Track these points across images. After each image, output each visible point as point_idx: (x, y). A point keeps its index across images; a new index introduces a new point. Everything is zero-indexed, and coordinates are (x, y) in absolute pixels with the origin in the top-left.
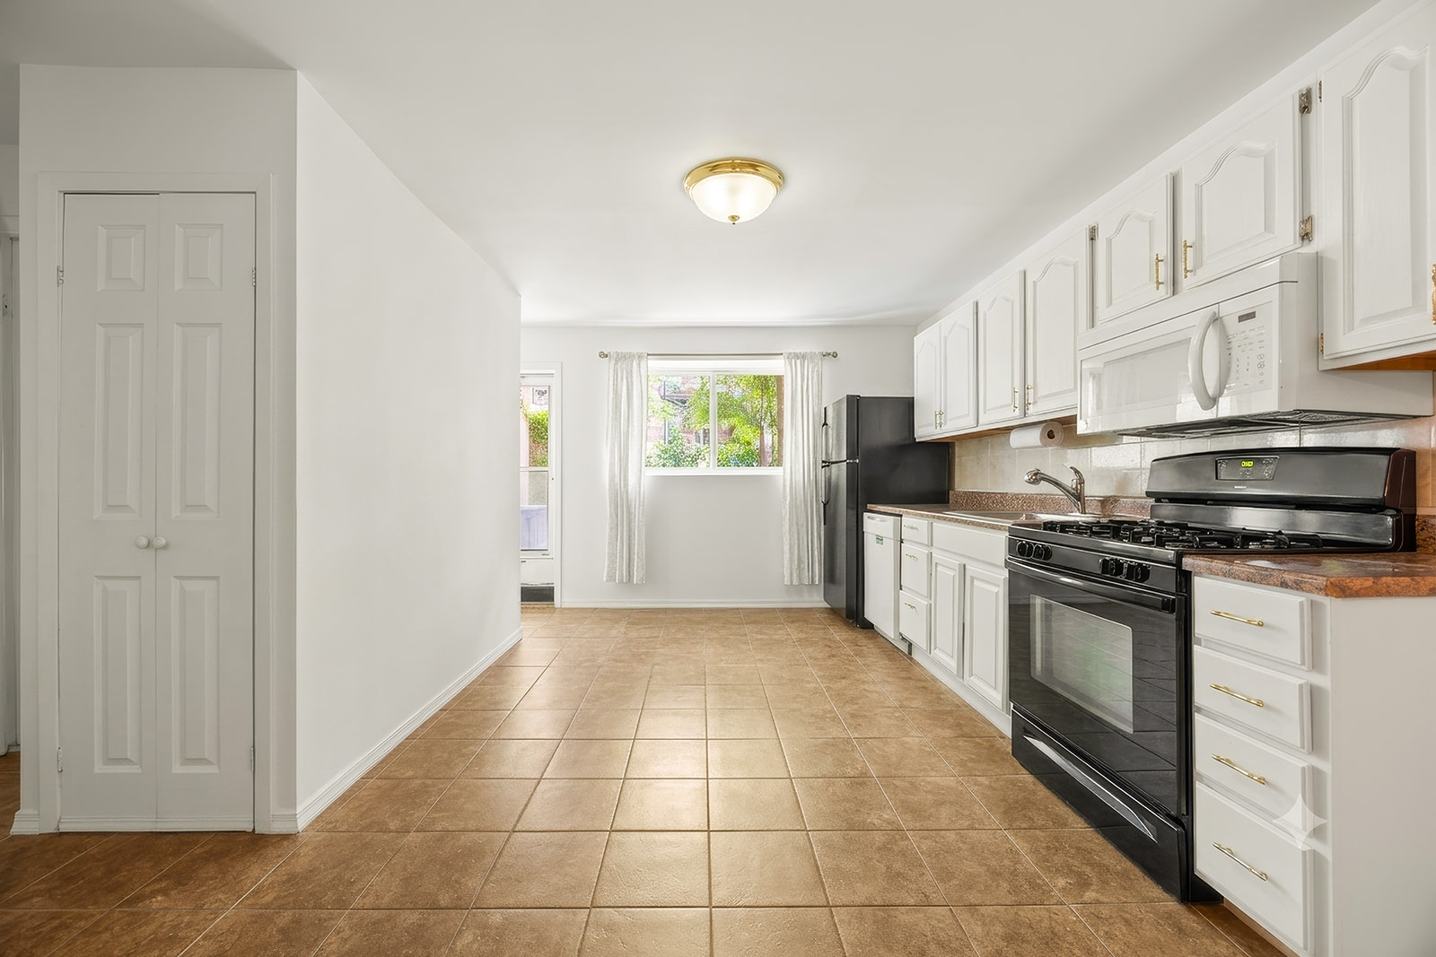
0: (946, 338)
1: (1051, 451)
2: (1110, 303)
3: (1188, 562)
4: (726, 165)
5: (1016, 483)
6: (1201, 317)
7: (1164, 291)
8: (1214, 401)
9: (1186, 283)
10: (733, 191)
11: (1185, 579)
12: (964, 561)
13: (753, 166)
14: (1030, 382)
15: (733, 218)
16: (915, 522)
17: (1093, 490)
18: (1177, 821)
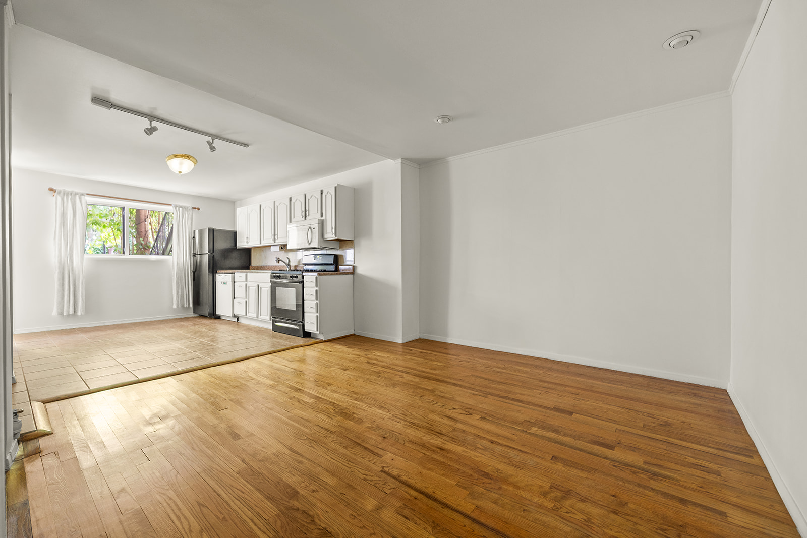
0: (249, 214)
1: (283, 253)
2: (294, 218)
3: (304, 274)
4: (180, 156)
5: (272, 262)
6: (308, 227)
7: (303, 219)
8: (310, 244)
9: (307, 218)
10: (181, 164)
11: (303, 277)
12: (258, 284)
13: (188, 157)
14: (276, 234)
15: (180, 172)
16: (240, 275)
17: (293, 264)
18: (301, 322)
